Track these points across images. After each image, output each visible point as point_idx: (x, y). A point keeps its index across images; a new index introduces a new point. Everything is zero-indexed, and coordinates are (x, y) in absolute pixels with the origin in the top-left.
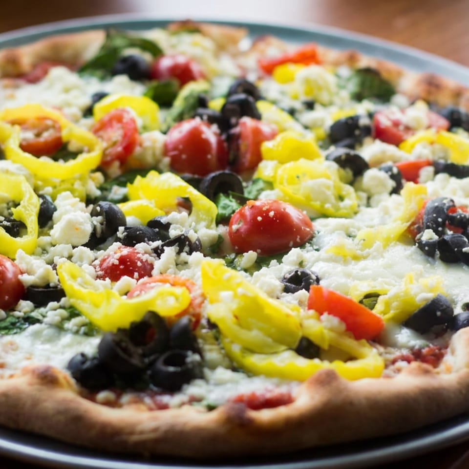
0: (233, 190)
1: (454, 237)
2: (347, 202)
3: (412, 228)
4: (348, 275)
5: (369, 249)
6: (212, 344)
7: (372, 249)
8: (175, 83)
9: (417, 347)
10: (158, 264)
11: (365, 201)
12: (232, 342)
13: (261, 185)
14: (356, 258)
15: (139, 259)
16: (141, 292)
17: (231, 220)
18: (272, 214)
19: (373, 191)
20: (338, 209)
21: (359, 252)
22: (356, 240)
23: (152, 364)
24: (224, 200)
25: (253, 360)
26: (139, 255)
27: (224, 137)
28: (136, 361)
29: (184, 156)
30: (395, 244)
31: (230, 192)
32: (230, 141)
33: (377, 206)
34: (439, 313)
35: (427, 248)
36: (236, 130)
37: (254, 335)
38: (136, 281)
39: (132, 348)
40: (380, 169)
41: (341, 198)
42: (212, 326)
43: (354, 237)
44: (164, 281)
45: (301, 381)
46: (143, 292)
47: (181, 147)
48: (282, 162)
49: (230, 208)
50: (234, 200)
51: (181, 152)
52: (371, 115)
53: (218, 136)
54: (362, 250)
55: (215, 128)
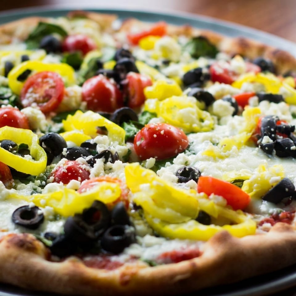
0: (132, 120)
1: (284, 140)
2: (207, 122)
3: (253, 136)
4: (219, 168)
5: (229, 151)
6: (139, 220)
7: (231, 151)
8: (79, 53)
9: (275, 213)
10: (93, 171)
11: (216, 122)
12: (153, 217)
13: (148, 115)
14: (222, 158)
15: (80, 168)
16: (86, 189)
17: (135, 139)
18: (162, 132)
19: (221, 114)
20: (202, 127)
21: (223, 154)
22: (219, 145)
23: (102, 235)
24: (127, 126)
25: (170, 229)
26: (80, 165)
27: (118, 86)
28: (90, 234)
29: (96, 101)
30: (244, 147)
31: (130, 121)
32: (122, 89)
33: (225, 124)
34: (287, 190)
35: (267, 148)
36: (125, 82)
37: (167, 212)
38: (80, 182)
39: (86, 225)
40: (224, 100)
41: (202, 120)
42: (137, 207)
43: (217, 144)
44: (100, 181)
45: (204, 240)
46: (88, 189)
47: (93, 94)
48: (161, 100)
49: (132, 131)
50: (133, 126)
51: (94, 98)
52: (209, 67)
53: (115, 86)
54: (225, 152)
55: (112, 81)
